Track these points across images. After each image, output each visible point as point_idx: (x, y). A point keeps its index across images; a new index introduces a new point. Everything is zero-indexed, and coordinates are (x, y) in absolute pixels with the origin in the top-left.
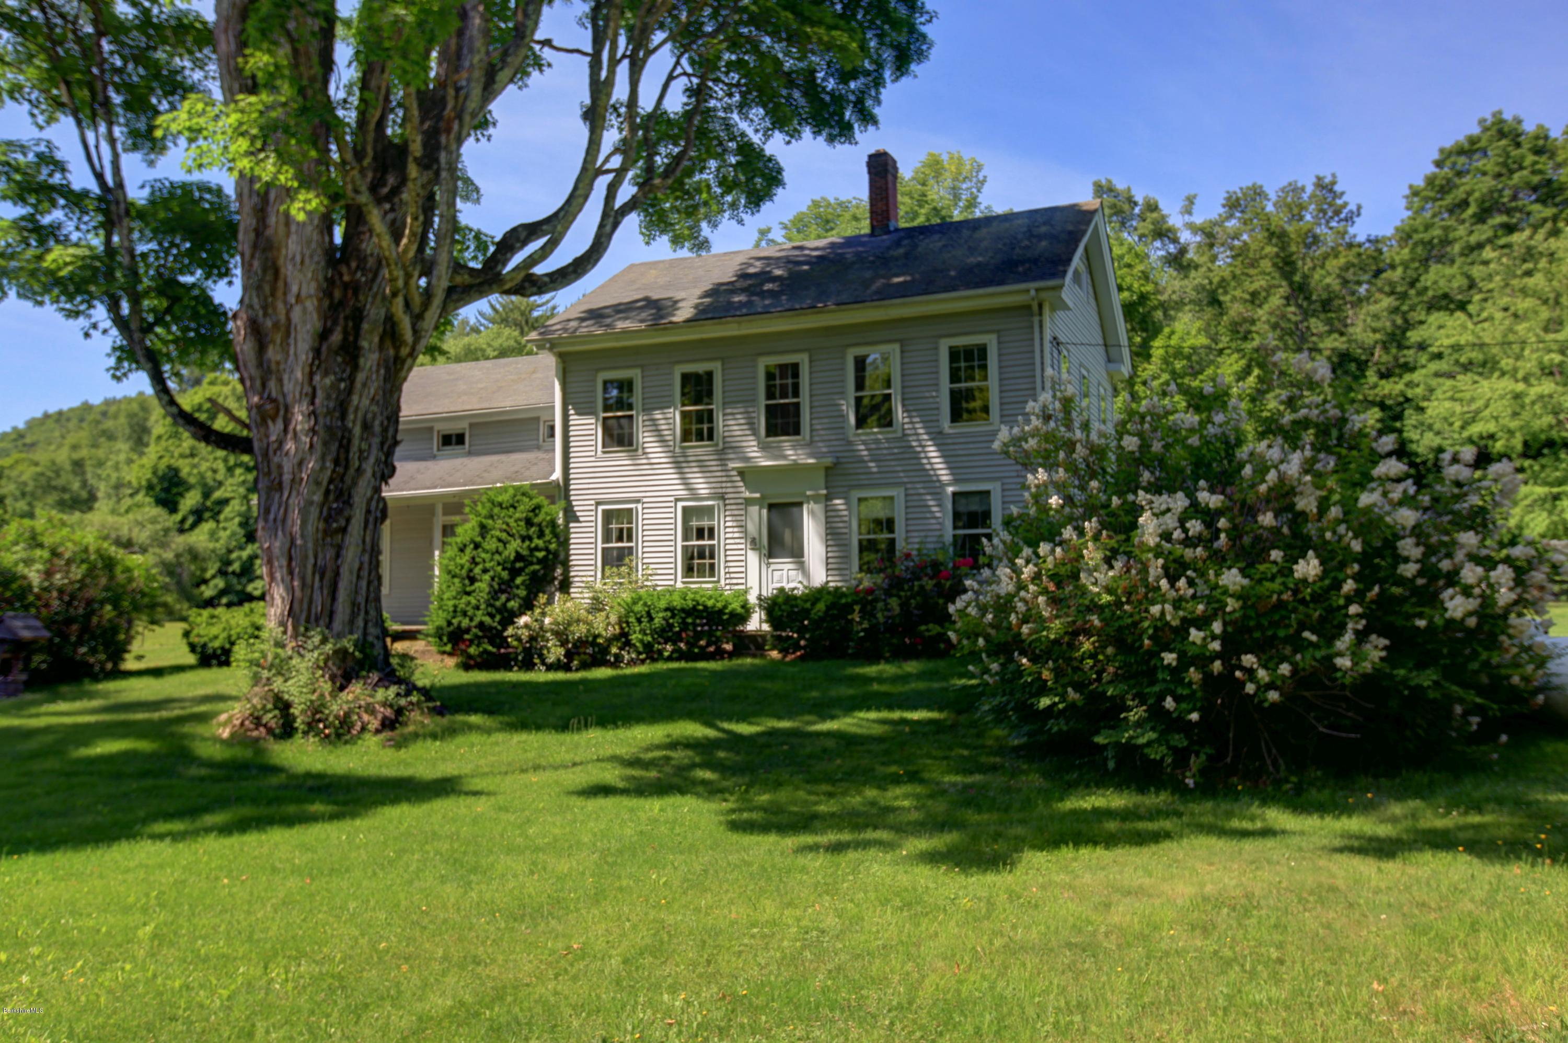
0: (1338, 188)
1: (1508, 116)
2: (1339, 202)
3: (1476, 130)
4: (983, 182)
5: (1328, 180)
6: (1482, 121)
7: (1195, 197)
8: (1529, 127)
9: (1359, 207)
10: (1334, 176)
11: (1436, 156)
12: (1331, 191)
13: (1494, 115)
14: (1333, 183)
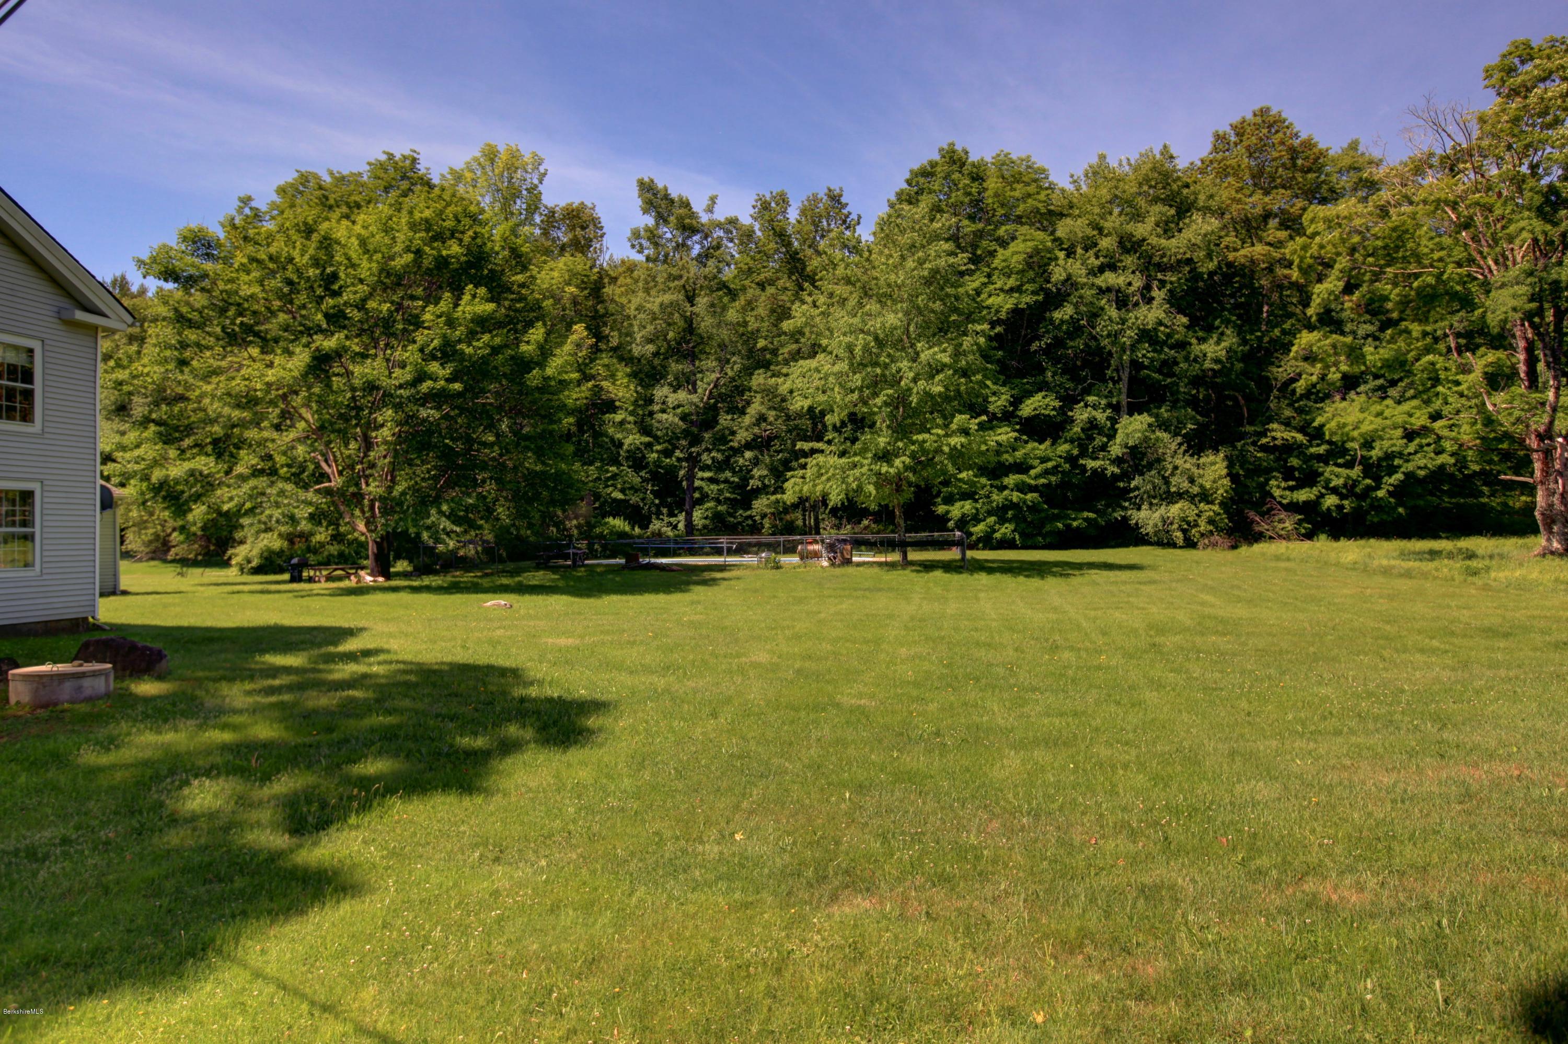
0: (843, 200)
1: (959, 148)
2: (845, 211)
3: (936, 157)
4: (545, 174)
5: (837, 192)
6: (941, 150)
7: (716, 197)
8: (973, 158)
9: (859, 217)
10: (841, 190)
11: (908, 176)
12: (839, 202)
13: (950, 145)
14: (841, 196)
